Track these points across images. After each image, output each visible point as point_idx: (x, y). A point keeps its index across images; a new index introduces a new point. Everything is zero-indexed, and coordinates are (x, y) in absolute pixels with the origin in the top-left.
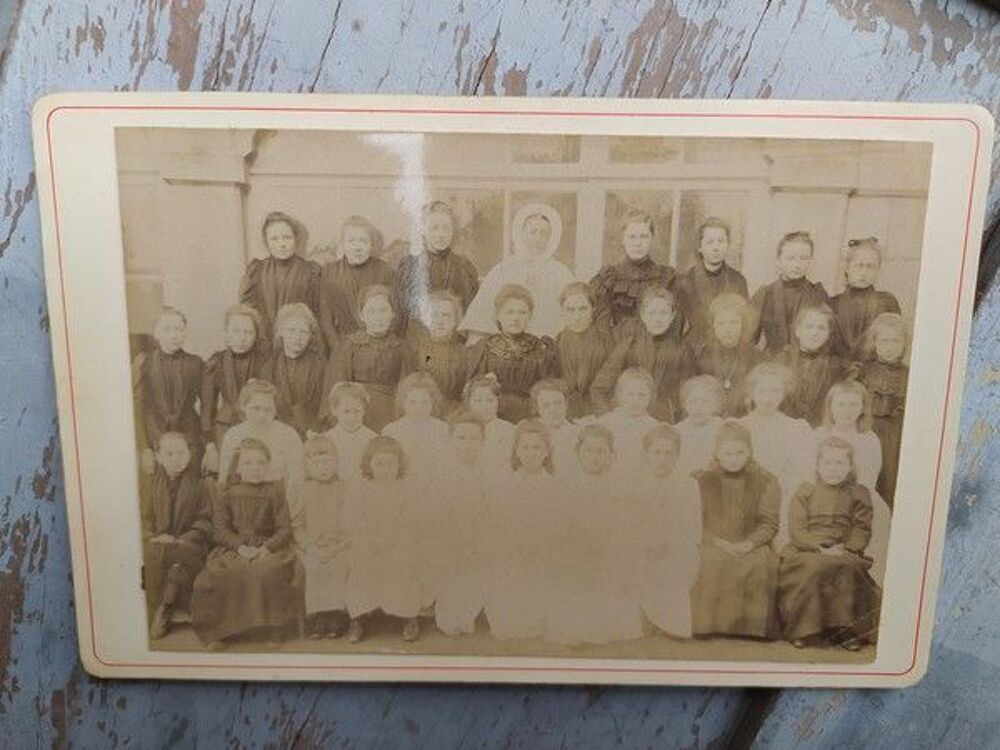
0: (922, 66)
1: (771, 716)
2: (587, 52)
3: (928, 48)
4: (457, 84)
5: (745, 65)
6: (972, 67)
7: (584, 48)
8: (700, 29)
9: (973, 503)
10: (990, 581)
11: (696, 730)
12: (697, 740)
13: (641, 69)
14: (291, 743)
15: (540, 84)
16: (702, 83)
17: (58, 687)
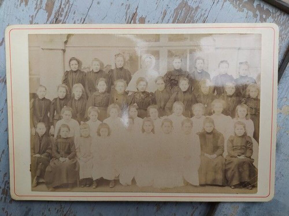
2: (162, 14)
3: (259, 17)
4: (126, 20)
5: (207, 19)
8: (194, 9)
13: (178, 19)
15: (149, 21)
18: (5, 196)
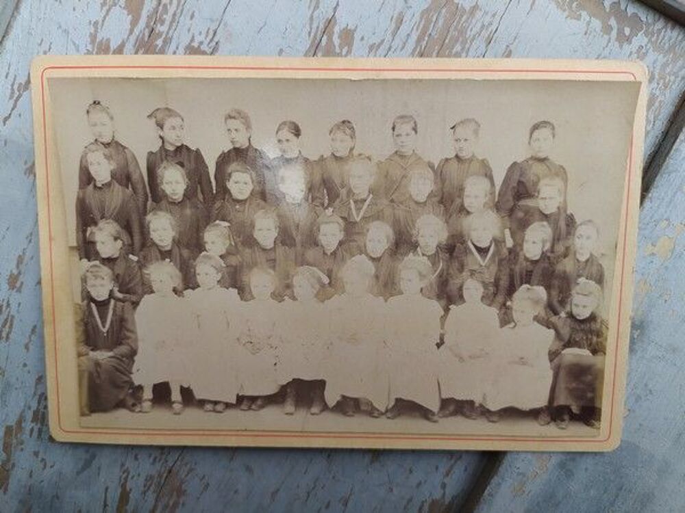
0: (610, 44)
1: (495, 477)
2: (394, 20)
3: (614, 33)
4: (309, 36)
5: (495, 36)
6: (643, 47)
7: (392, 18)
8: (467, 11)
9: (638, 336)
10: (648, 392)
11: (444, 486)
12: (444, 493)
13: (428, 33)
14: (165, 475)
15: (362, 39)
16: (467, 46)
17: (9, 424)
18: (39, 425)
